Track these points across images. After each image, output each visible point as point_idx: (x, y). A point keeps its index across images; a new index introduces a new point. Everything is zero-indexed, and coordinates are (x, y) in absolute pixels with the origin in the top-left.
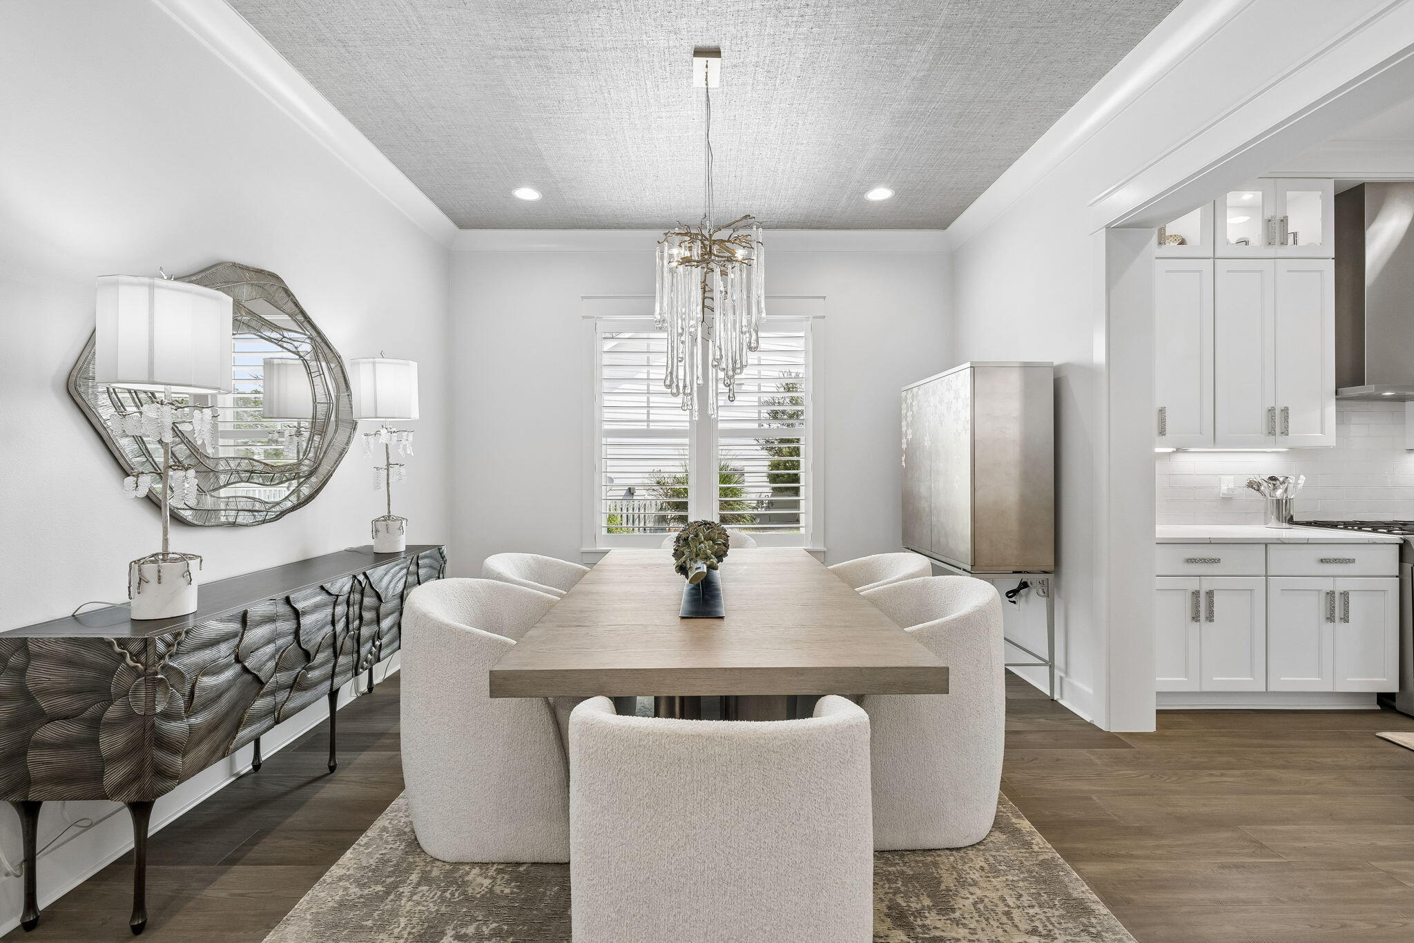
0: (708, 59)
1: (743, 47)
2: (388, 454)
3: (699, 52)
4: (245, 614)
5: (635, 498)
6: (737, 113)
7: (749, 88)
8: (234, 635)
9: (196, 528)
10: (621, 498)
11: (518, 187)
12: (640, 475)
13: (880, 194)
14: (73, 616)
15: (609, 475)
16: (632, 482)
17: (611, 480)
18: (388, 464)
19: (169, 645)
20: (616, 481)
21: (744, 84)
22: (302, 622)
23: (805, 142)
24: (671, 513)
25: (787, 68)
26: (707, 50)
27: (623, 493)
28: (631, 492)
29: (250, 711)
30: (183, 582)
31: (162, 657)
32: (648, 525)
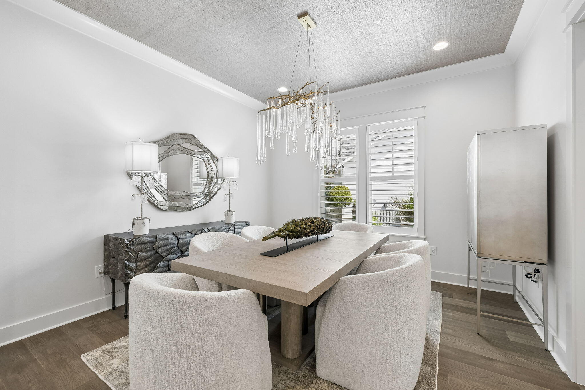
0: (304, 17)
1: (315, 7)
2: (229, 190)
3: (300, 16)
4: (156, 236)
5: (387, 209)
6: (335, 34)
7: (331, 22)
8: (153, 242)
9: (164, 211)
10: (380, 209)
11: (279, 87)
12: (387, 198)
13: (441, 46)
14: (128, 232)
15: (373, 198)
16: (385, 202)
17: (375, 200)
18: (230, 193)
19: (130, 242)
20: (377, 201)
21: (328, 21)
22: (179, 241)
23: (376, 35)
24: (403, 217)
25: (341, 7)
26: (302, 14)
27: (382, 206)
28: (385, 206)
29: (159, 265)
30: (143, 225)
31: (127, 245)
32: (391, 222)
